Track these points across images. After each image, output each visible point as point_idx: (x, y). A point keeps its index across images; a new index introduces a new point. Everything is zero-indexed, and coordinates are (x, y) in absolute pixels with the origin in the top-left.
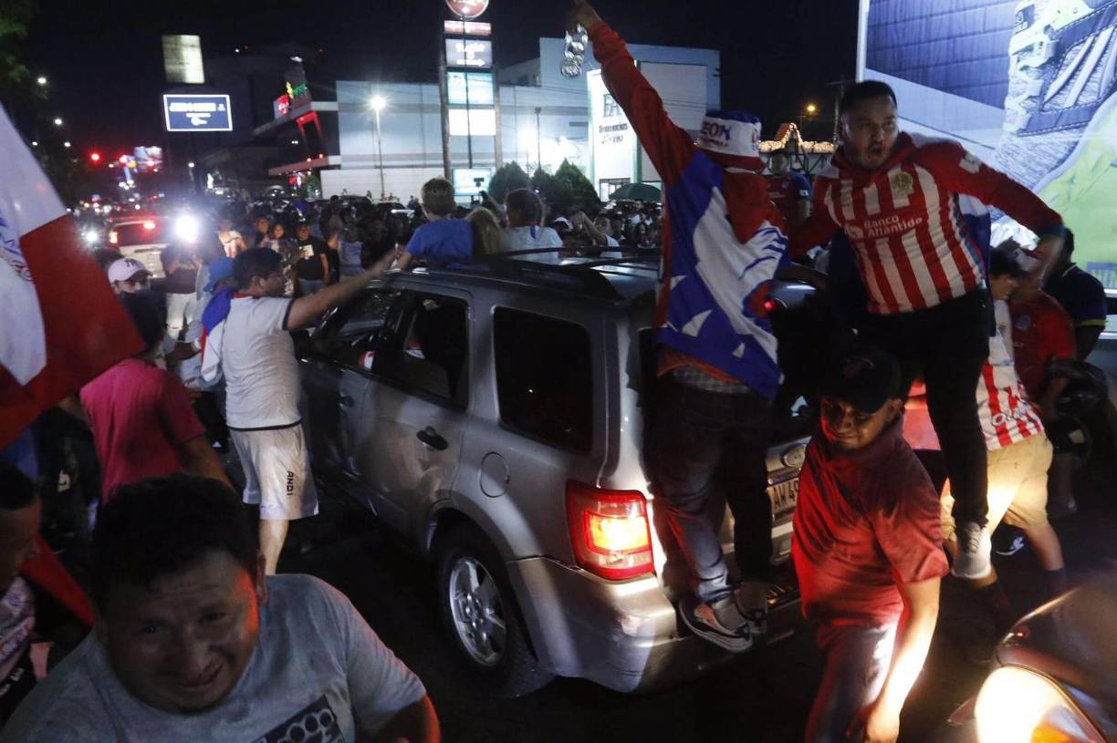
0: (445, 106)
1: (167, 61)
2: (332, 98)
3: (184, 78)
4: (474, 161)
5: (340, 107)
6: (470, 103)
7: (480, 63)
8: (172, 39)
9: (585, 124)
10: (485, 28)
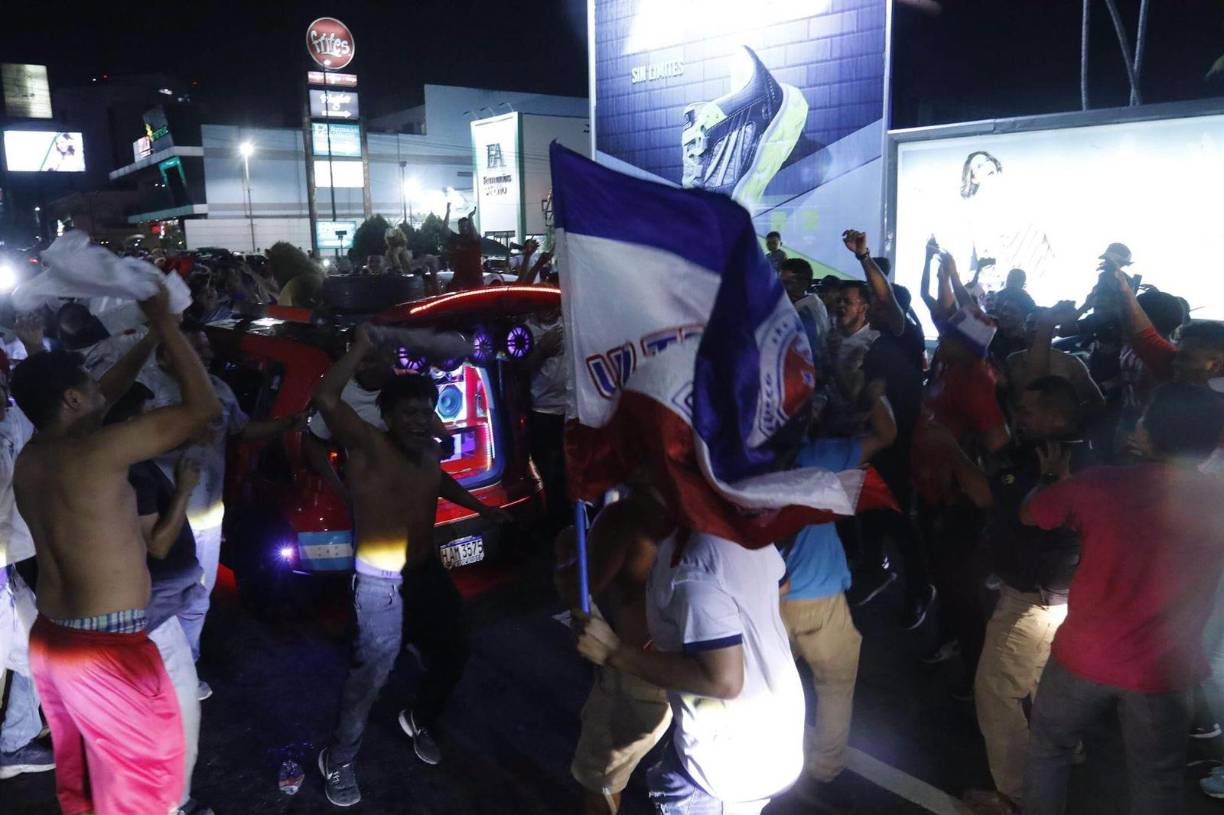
0: (309, 156)
1: (7, 93)
2: (197, 142)
3: (29, 112)
4: (337, 212)
5: (205, 152)
6: (333, 154)
7: (346, 114)
8: (14, 67)
9: (470, 175)
10: (351, 79)
